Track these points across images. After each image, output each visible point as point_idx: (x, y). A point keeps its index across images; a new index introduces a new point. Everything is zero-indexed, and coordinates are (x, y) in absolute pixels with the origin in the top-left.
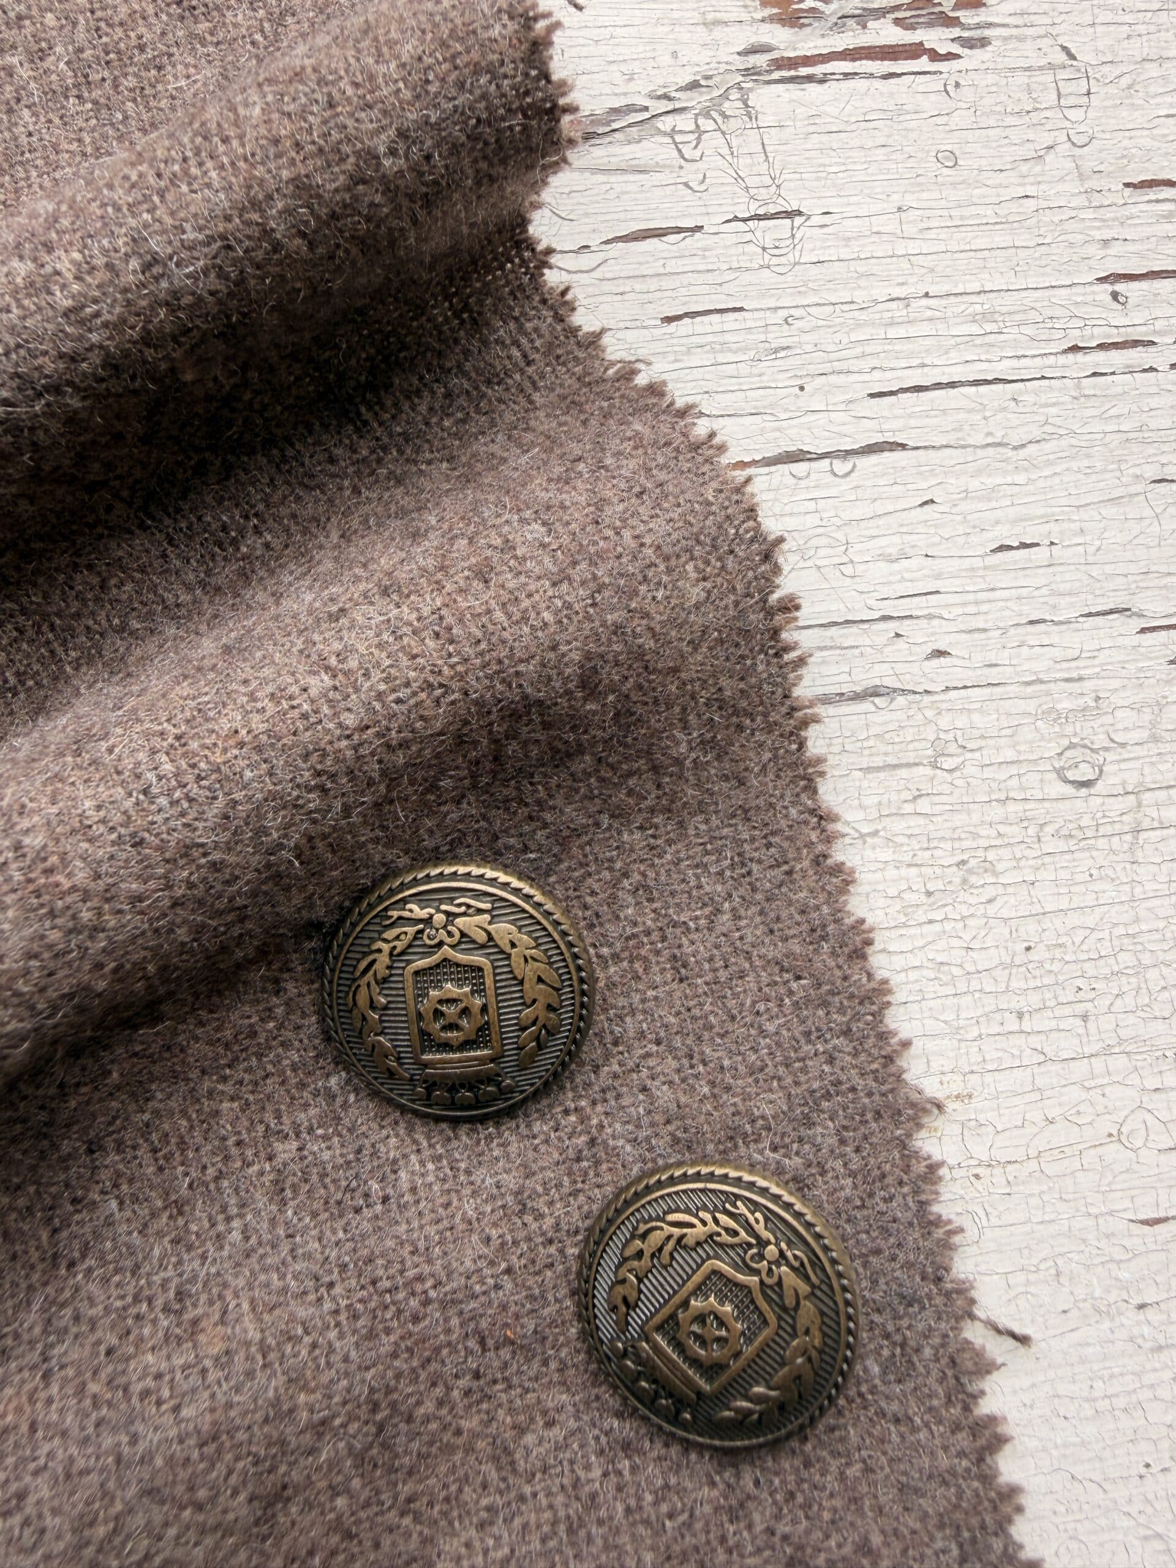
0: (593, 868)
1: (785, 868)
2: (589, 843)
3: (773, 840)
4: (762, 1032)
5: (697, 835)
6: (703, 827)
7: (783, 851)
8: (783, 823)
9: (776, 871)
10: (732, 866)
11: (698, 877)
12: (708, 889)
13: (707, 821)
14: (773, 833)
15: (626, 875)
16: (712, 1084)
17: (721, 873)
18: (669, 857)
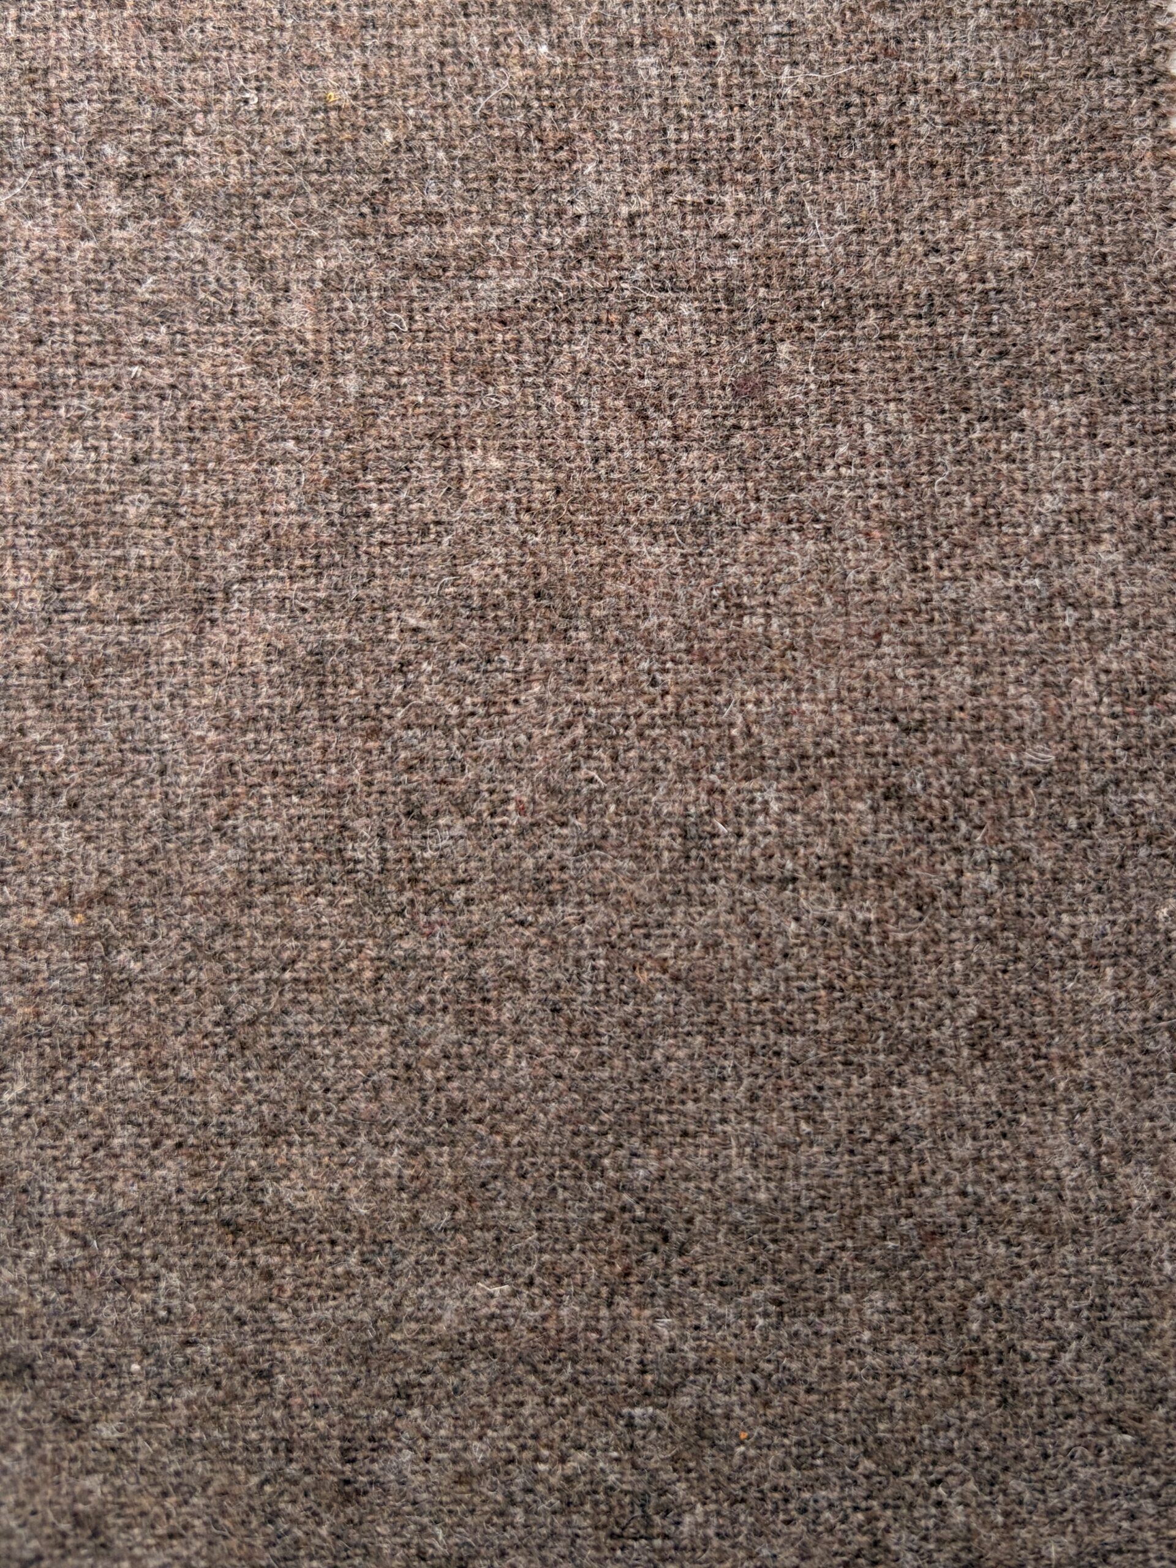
0: (948, 1274)
1: (1145, 1322)
2: (950, 1246)
3: (1141, 1290)
4: (1071, 1474)
5: (1064, 1266)
6: (1072, 1258)
7: (1146, 1304)
8: (1155, 1277)
9: (1136, 1324)
10: (1090, 1307)
11: (1053, 1308)
12: (1058, 1323)
13: (1078, 1253)
14: (1142, 1284)
15: (980, 1289)
16: (1006, 1514)
17: (1078, 1312)
18: (1028, 1280)
